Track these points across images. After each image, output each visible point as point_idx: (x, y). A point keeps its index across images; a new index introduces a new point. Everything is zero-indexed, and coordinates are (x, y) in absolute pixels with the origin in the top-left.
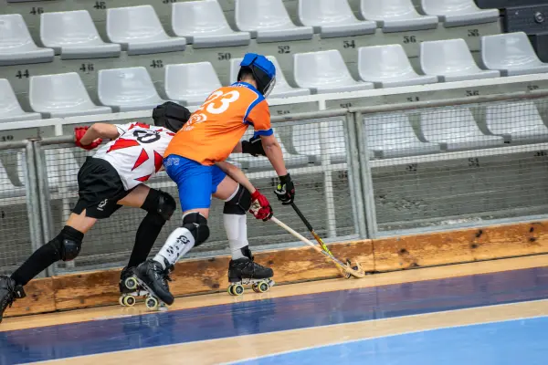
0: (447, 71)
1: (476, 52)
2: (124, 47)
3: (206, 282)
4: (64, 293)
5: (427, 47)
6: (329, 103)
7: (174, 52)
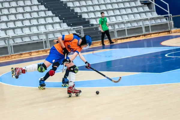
0: (57, 28)
1: (60, 26)
2: (18, 27)
3: (30, 55)
4: (12, 57)
5: (54, 25)
6: (44, 32)
7: (24, 27)
